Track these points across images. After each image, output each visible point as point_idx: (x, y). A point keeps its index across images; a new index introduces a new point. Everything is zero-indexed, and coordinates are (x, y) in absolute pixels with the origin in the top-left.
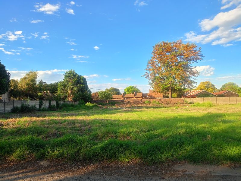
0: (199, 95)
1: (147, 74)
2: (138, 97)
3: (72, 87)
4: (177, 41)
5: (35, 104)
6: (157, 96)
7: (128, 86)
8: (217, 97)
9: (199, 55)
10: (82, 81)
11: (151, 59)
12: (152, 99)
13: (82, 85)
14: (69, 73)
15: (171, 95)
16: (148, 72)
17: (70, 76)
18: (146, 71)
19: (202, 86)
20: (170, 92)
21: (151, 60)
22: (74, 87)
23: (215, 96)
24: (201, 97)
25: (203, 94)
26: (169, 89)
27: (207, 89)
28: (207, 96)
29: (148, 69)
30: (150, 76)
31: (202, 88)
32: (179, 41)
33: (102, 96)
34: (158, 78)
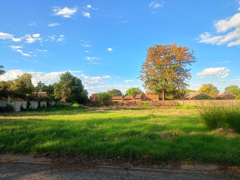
0: (197, 98)
1: (141, 76)
2: (137, 99)
3: (66, 88)
4: (171, 44)
5: (22, 105)
6: (153, 98)
7: (131, 88)
8: (215, 99)
9: (192, 57)
10: (76, 83)
11: (145, 61)
12: (145, 101)
13: (76, 87)
14: (65, 75)
15: (165, 97)
16: (142, 74)
17: (65, 78)
18: (140, 73)
19: (204, 89)
20: (163, 94)
21: (146, 63)
22: (68, 89)
23: (214, 98)
24: (199, 99)
25: (202, 97)
26: (163, 91)
27: (209, 92)
28: (205, 99)
29: (143, 71)
30: (144, 78)
31: (203, 90)
32: (174, 44)
33: (101, 97)
34: (151, 80)
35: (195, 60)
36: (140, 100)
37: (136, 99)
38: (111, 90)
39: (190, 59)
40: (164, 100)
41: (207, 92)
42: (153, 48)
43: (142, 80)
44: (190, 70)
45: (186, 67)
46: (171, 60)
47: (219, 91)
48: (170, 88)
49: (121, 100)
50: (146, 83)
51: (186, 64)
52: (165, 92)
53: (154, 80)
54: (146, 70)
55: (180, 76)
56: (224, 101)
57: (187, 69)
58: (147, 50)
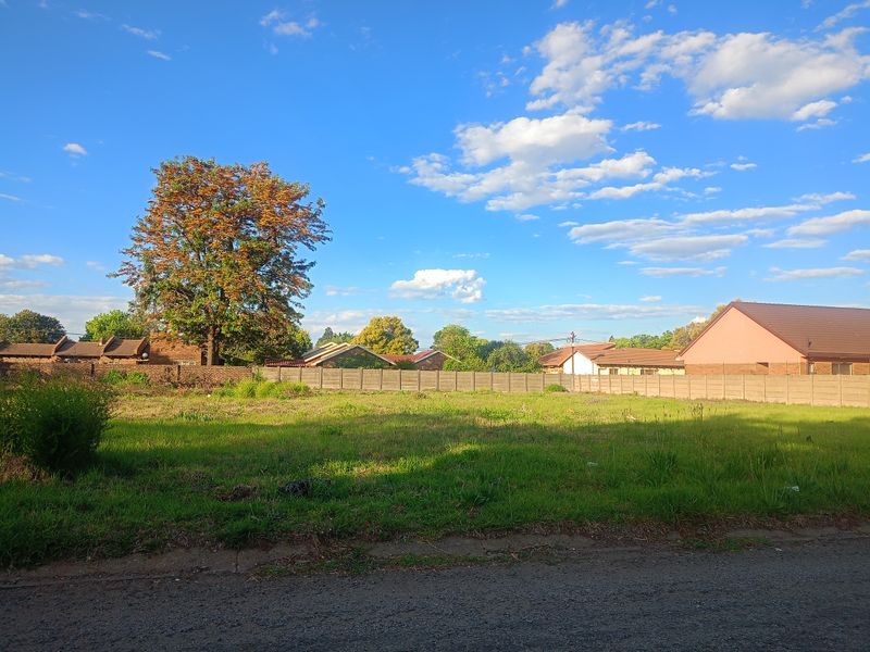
0: (339, 361)
1: (130, 269)
2: (120, 357)
4: (252, 166)
6: (181, 357)
7: (108, 313)
8: (395, 368)
9: (316, 224)
15: (215, 354)
16: (135, 261)
18: (127, 258)
19: (373, 332)
20: (210, 344)
21: (149, 221)
23: (390, 364)
24: (347, 366)
25: (356, 358)
26: (208, 332)
27: (387, 342)
28: (365, 366)
29: (139, 250)
30: (142, 279)
31: (371, 337)
32: (260, 168)
34: (162, 289)
35: (325, 234)
36: (133, 361)
37: (116, 357)
38: (11, 315)
39: (312, 230)
40: (214, 364)
41: (381, 343)
42: (180, 169)
43: (131, 284)
44: (312, 264)
45: (300, 253)
46: (249, 222)
47: (417, 343)
48: (233, 324)
50: (143, 296)
51: (298, 244)
52: (219, 337)
53: (180, 289)
54: (150, 246)
55: (274, 285)
56: (424, 374)
57: (302, 262)
58: (156, 171)
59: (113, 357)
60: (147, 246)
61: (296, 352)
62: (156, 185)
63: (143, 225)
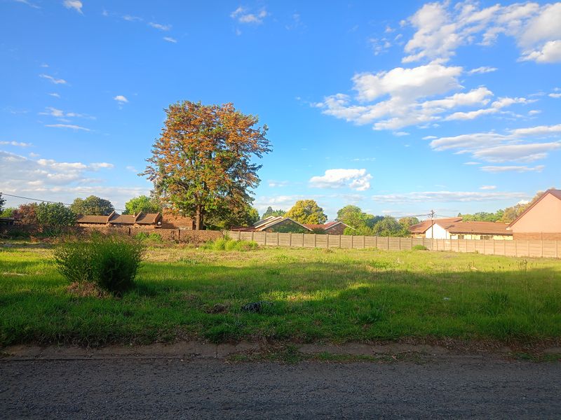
0: (277, 228)
1: (150, 170)
2: (145, 224)
4: (224, 105)
6: (180, 224)
7: (137, 197)
8: (312, 233)
9: (263, 141)
15: (201, 223)
16: (154, 166)
18: (149, 164)
19: (298, 210)
20: (198, 216)
21: (162, 141)
23: (309, 231)
24: (281, 231)
25: (287, 226)
26: (197, 209)
27: (307, 216)
28: (293, 232)
29: (156, 159)
30: (158, 177)
31: (296, 213)
32: (228, 107)
33: (44, 216)
34: (169, 183)
35: (268, 147)
36: (152, 227)
37: (143, 224)
38: (84, 199)
39: (260, 145)
40: (200, 229)
41: (303, 217)
42: (180, 109)
43: (152, 180)
44: (260, 167)
45: (253, 159)
46: (222, 140)
47: (326, 217)
48: (212, 204)
49: (105, 224)
50: (158, 187)
51: (251, 154)
52: (203, 212)
53: (180, 183)
54: (163, 156)
55: (236, 180)
56: (331, 237)
57: (254, 165)
58: (166, 110)
59: (141, 224)
60: (161, 156)
61: (250, 222)
62: (166, 119)
63: (158, 143)
